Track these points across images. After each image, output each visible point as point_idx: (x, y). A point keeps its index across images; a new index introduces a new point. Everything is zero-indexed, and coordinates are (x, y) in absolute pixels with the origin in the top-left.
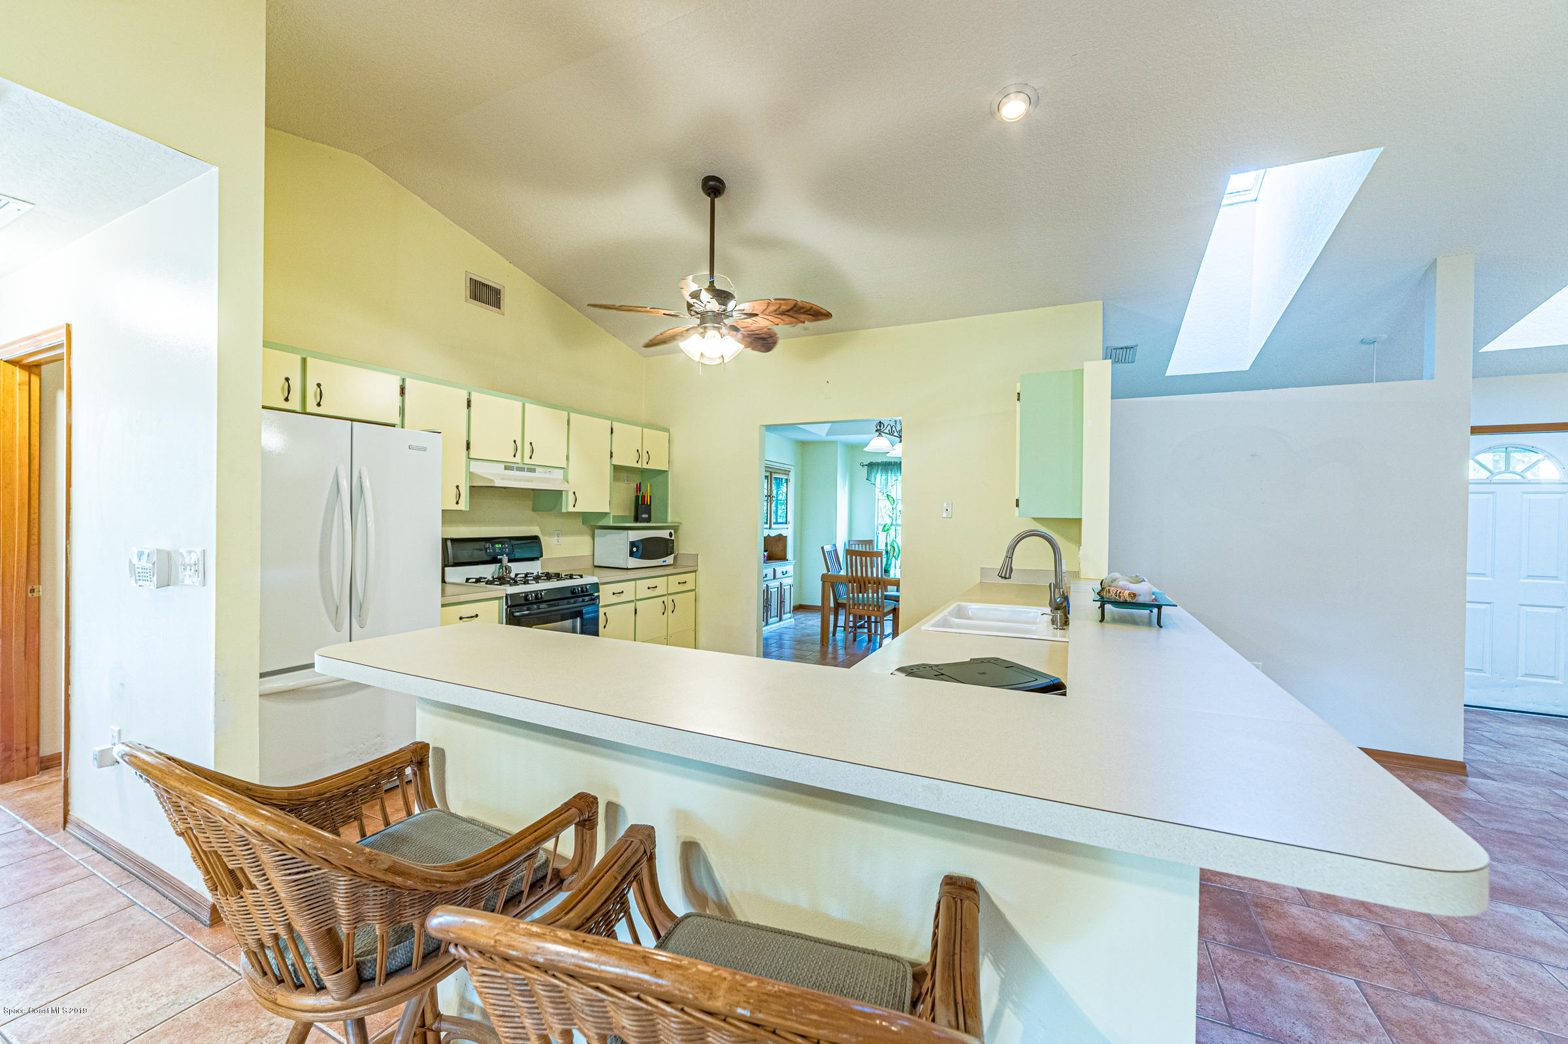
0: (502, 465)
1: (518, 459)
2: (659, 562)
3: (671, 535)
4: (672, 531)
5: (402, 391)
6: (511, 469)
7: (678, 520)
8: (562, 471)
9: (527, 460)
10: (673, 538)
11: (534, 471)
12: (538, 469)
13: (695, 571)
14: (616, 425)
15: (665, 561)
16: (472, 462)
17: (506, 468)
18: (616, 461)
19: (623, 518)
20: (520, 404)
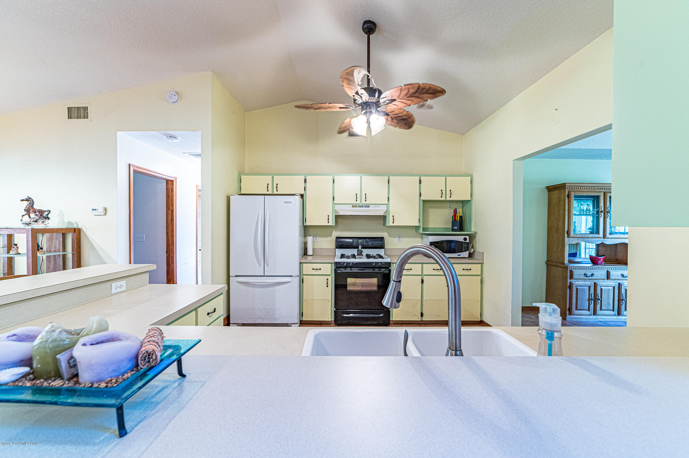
0: (351, 205)
1: (358, 202)
2: (455, 255)
3: (465, 239)
4: (467, 237)
5: (305, 181)
6: (356, 207)
7: (476, 230)
8: (386, 206)
9: (363, 202)
10: (468, 241)
11: (369, 207)
12: (371, 206)
13: (483, 263)
14: (423, 178)
15: (460, 255)
16: (336, 205)
17: (353, 206)
18: (423, 198)
19: (447, 229)
20: (359, 177)
